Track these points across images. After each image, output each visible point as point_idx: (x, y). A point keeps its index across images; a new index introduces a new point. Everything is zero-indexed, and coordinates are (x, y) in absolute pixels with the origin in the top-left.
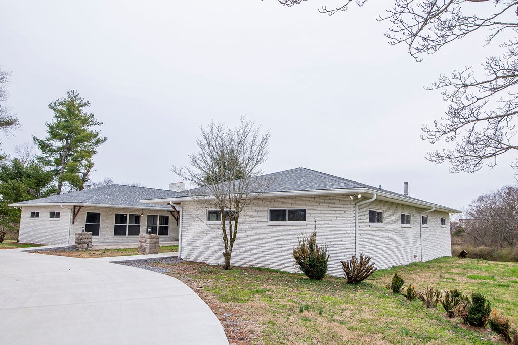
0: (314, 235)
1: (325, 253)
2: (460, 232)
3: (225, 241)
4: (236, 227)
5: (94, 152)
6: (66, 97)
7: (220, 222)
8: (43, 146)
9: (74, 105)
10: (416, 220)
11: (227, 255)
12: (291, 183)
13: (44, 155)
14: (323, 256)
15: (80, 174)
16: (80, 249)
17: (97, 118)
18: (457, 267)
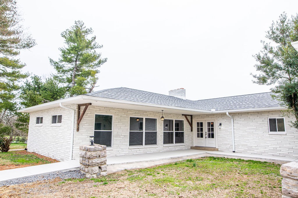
5: (97, 72)
15: (87, 90)
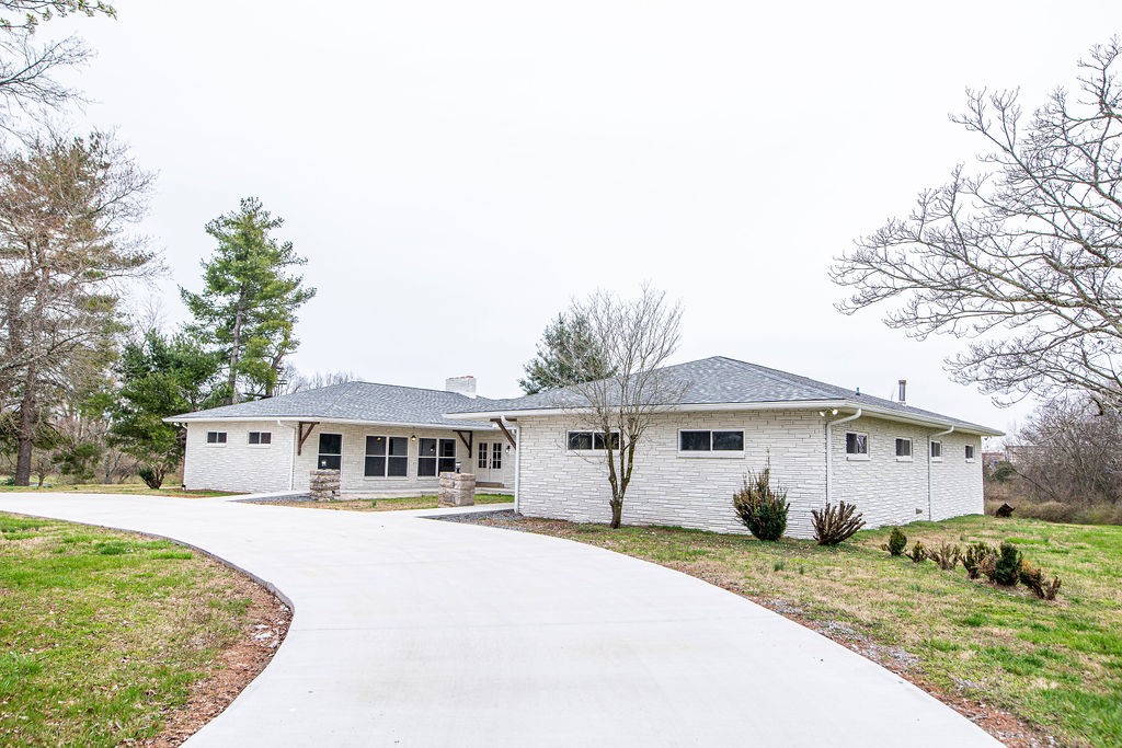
0: (767, 472)
1: (783, 500)
2: (1007, 473)
3: (612, 482)
4: (631, 460)
6: (238, 211)
7: (605, 452)
8: (197, 306)
9: (253, 227)
10: (920, 448)
11: (616, 505)
12: (715, 390)
13: (198, 323)
14: (781, 504)
16: (321, 500)
17: (298, 251)
18: (991, 529)
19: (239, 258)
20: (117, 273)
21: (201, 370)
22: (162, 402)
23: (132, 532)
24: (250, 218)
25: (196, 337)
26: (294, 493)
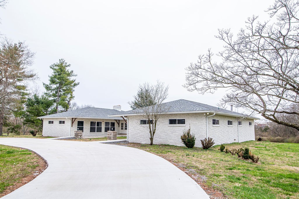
0: (189, 130)
1: (194, 137)
2: (267, 129)
3: (150, 133)
5: (73, 90)
6: (58, 62)
7: (148, 125)
8: (47, 88)
9: (63, 67)
10: (235, 123)
11: (152, 139)
12: (178, 108)
13: (48, 92)
16: (77, 139)
17: (75, 73)
19: (59, 75)
20: (25, 79)
21: (48, 105)
22: (38, 113)
23: (19, 148)
24: (62, 64)
25: (47, 96)
26: (71, 137)
